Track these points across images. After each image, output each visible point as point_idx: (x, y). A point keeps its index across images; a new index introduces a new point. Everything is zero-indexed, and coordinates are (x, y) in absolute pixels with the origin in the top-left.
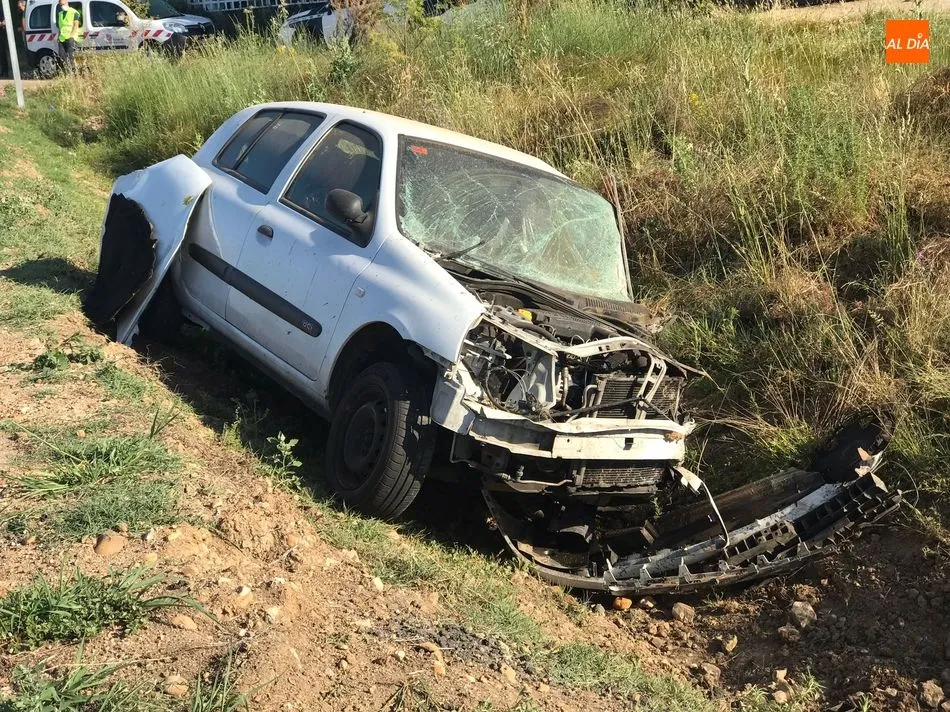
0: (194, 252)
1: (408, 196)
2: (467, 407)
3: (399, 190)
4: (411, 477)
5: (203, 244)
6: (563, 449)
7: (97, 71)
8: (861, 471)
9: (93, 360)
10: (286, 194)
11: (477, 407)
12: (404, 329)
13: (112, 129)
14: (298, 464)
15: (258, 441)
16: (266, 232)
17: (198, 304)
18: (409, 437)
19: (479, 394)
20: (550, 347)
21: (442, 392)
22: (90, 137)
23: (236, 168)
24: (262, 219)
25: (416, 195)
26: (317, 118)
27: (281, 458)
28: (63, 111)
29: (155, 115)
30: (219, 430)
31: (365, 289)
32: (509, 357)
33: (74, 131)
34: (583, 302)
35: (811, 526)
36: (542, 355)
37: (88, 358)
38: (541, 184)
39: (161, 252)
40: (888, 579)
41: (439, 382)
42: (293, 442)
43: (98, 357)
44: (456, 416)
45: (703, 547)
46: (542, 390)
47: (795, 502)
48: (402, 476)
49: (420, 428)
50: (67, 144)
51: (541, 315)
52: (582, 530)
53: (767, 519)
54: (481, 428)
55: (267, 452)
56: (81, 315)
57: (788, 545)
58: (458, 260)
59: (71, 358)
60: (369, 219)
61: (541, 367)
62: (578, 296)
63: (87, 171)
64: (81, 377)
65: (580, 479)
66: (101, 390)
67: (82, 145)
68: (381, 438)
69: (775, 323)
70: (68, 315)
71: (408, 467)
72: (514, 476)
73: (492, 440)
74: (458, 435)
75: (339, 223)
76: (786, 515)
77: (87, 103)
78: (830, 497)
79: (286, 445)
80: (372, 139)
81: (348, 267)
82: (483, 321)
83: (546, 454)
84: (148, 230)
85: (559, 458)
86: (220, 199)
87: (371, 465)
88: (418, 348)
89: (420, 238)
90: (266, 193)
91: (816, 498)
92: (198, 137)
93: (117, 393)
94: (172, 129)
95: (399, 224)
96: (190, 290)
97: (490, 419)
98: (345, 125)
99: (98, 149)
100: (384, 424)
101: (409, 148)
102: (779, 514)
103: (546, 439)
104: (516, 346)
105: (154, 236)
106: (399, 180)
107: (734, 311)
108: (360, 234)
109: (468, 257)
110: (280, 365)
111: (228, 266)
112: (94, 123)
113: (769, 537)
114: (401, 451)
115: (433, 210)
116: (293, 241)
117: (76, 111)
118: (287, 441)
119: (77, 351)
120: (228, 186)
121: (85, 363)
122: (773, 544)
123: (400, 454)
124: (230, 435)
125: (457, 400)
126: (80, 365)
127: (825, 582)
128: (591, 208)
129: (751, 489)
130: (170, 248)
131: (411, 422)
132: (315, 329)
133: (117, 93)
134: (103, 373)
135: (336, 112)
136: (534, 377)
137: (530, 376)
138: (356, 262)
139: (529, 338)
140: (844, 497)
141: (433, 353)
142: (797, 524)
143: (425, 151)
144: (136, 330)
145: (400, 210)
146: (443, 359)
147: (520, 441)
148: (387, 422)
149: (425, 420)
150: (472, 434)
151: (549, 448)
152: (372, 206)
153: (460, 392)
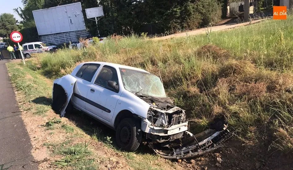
0: (75, 95)
1: (124, 81)
2: (150, 127)
3: (123, 80)
4: (138, 143)
5: (77, 93)
6: (169, 133)
7: (38, 57)
8: (224, 129)
9: (60, 123)
10: (95, 82)
11: (152, 127)
12: (133, 111)
13: (43, 67)
14: (111, 142)
15: (101, 138)
16: (93, 90)
17: (77, 105)
18: (137, 134)
19: (151, 124)
20: (163, 111)
21: (143, 124)
22: (39, 69)
23: (82, 76)
24: (91, 88)
25: (126, 80)
26: (98, 65)
27: (108, 141)
28: (33, 64)
29: (51, 64)
30: (91, 135)
31: (120, 103)
32: (154, 114)
33: (35, 68)
34: (161, 99)
35: (215, 140)
36: (162, 114)
37: (59, 122)
38: (147, 75)
39: (68, 95)
40: (236, 151)
41: (142, 122)
42: (110, 138)
43: (61, 122)
44: (148, 129)
45: (192, 146)
46: (164, 121)
47: (211, 136)
48: (136, 143)
49: (139, 132)
50: (35, 70)
51: (157, 104)
52: (167, 146)
53: (205, 140)
54: (153, 131)
55: (105, 141)
56: (52, 110)
57: (211, 145)
58: (138, 94)
59: (54, 122)
60: (117, 87)
61: (162, 116)
62: (159, 98)
63: (40, 75)
64: (59, 128)
65: (171, 138)
66: (64, 131)
67: (37, 70)
68: (130, 135)
69: (189, 97)
70: (50, 111)
71: (137, 141)
72: (160, 140)
73: (155, 134)
74: (148, 133)
75: (111, 88)
76: (210, 139)
77: (37, 63)
78: (218, 134)
79: (108, 138)
80: (113, 70)
81: (115, 98)
82: (150, 108)
83: (166, 135)
84: (64, 91)
85: (169, 135)
86: (79, 83)
87: (128, 141)
88: (137, 115)
89: (129, 90)
90: (90, 82)
91: (215, 135)
92: (61, 67)
93: (68, 132)
94: (55, 66)
95: (125, 87)
96: (76, 103)
97: (155, 130)
98: (105, 66)
99: (41, 71)
100: (130, 132)
101: (122, 71)
102: (208, 138)
103: (166, 132)
104: (156, 112)
105: (66, 92)
106: (122, 78)
107: (182, 96)
108: (116, 90)
109: (139, 93)
110: (101, 119)
111: (84, 98)
112: (39, 66)
113: (207, 144)
114: (136, 138)
115: (130, 83)
116: (100, 92)
117: (35, 64)
118: (109, 137)
119: (56, 121)
120: (80, 80)
121: (58, 123)
122: (208, 145)
123: (135, 138)
124: (95, 137)
125: (147, 126)
126: (57, 124)
127: (221, 152)
128: (157, 79)
129: (201, 134)
130: (70, 95)
131: (137, 131)
132: (109, 111)
133: (42, 60)
134: (63, 126)
135: (102, 64)
136: (161, 118)
137: (160, 118)
138: (116, 96)
139: (159, 110)
140: (221, 134)
141: (140, 116)
142: (212, 140)
143: (125, 71)
144: (65, 112)
145: (124, 85)
146: (143, 117)
147: (161, 133)
148: (131, 131)
149: (139, 130)
150: (151, 133)
151: (167, 133)
152: (118, 84)
153: (148, 124)
